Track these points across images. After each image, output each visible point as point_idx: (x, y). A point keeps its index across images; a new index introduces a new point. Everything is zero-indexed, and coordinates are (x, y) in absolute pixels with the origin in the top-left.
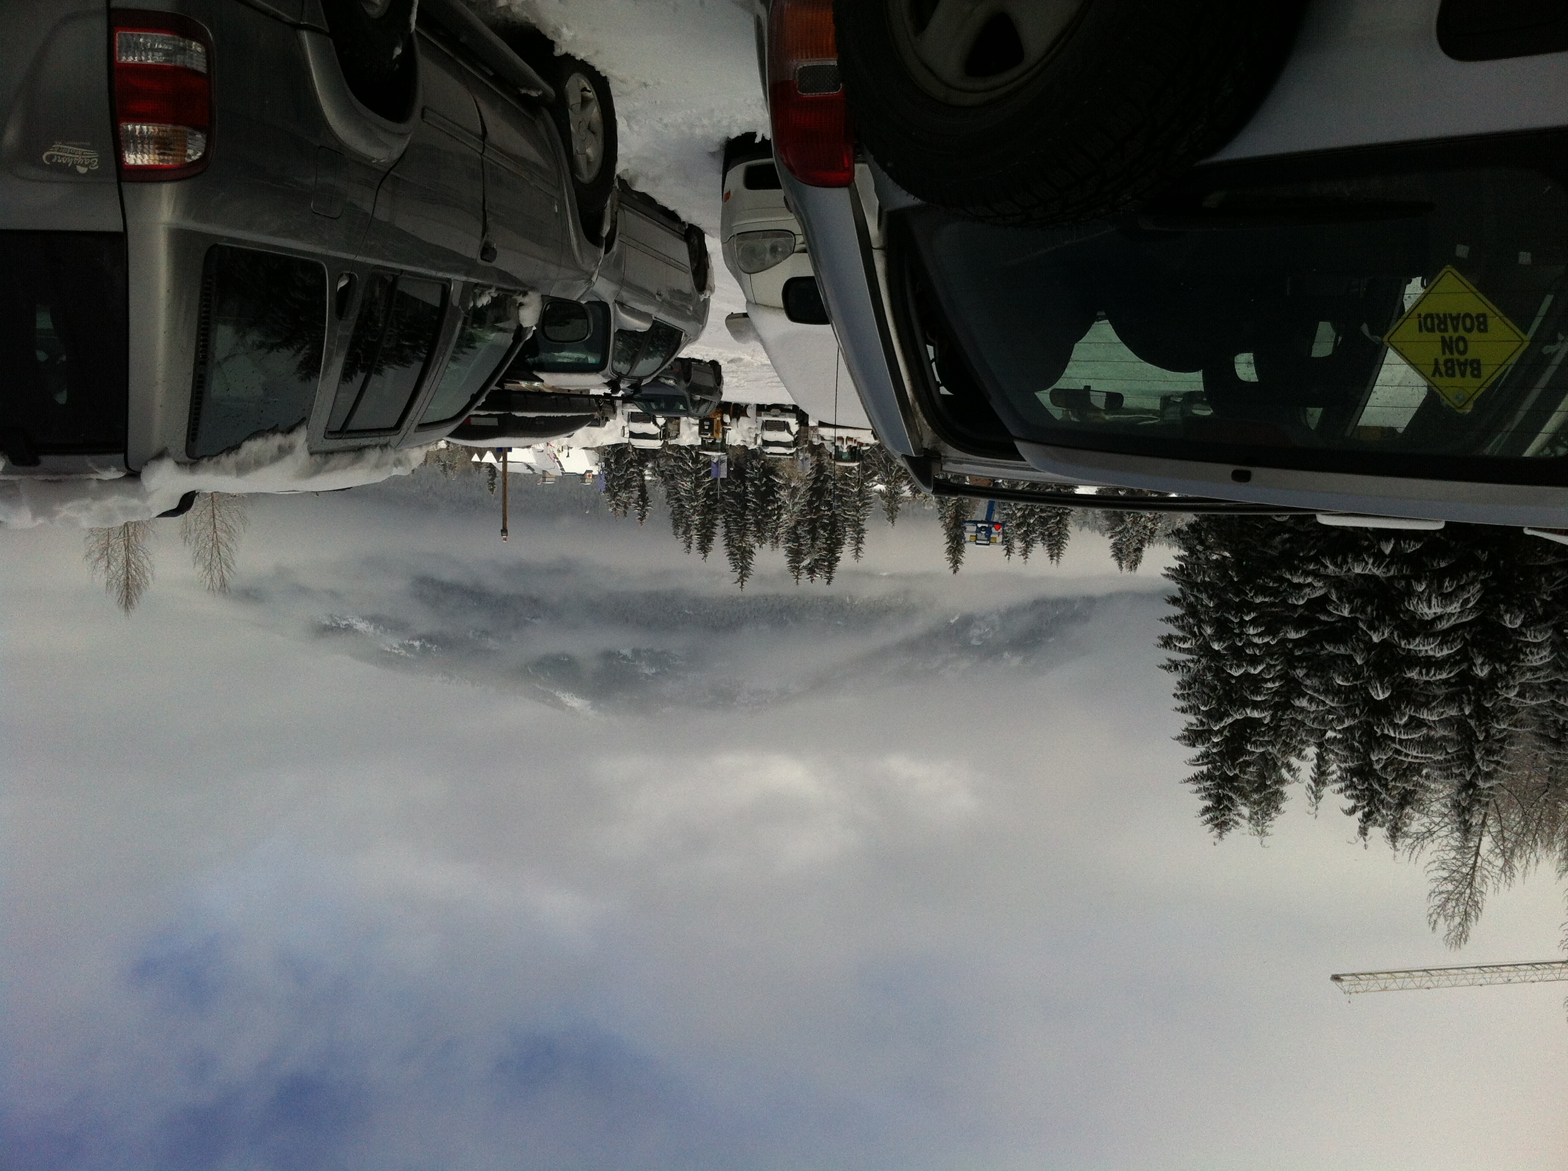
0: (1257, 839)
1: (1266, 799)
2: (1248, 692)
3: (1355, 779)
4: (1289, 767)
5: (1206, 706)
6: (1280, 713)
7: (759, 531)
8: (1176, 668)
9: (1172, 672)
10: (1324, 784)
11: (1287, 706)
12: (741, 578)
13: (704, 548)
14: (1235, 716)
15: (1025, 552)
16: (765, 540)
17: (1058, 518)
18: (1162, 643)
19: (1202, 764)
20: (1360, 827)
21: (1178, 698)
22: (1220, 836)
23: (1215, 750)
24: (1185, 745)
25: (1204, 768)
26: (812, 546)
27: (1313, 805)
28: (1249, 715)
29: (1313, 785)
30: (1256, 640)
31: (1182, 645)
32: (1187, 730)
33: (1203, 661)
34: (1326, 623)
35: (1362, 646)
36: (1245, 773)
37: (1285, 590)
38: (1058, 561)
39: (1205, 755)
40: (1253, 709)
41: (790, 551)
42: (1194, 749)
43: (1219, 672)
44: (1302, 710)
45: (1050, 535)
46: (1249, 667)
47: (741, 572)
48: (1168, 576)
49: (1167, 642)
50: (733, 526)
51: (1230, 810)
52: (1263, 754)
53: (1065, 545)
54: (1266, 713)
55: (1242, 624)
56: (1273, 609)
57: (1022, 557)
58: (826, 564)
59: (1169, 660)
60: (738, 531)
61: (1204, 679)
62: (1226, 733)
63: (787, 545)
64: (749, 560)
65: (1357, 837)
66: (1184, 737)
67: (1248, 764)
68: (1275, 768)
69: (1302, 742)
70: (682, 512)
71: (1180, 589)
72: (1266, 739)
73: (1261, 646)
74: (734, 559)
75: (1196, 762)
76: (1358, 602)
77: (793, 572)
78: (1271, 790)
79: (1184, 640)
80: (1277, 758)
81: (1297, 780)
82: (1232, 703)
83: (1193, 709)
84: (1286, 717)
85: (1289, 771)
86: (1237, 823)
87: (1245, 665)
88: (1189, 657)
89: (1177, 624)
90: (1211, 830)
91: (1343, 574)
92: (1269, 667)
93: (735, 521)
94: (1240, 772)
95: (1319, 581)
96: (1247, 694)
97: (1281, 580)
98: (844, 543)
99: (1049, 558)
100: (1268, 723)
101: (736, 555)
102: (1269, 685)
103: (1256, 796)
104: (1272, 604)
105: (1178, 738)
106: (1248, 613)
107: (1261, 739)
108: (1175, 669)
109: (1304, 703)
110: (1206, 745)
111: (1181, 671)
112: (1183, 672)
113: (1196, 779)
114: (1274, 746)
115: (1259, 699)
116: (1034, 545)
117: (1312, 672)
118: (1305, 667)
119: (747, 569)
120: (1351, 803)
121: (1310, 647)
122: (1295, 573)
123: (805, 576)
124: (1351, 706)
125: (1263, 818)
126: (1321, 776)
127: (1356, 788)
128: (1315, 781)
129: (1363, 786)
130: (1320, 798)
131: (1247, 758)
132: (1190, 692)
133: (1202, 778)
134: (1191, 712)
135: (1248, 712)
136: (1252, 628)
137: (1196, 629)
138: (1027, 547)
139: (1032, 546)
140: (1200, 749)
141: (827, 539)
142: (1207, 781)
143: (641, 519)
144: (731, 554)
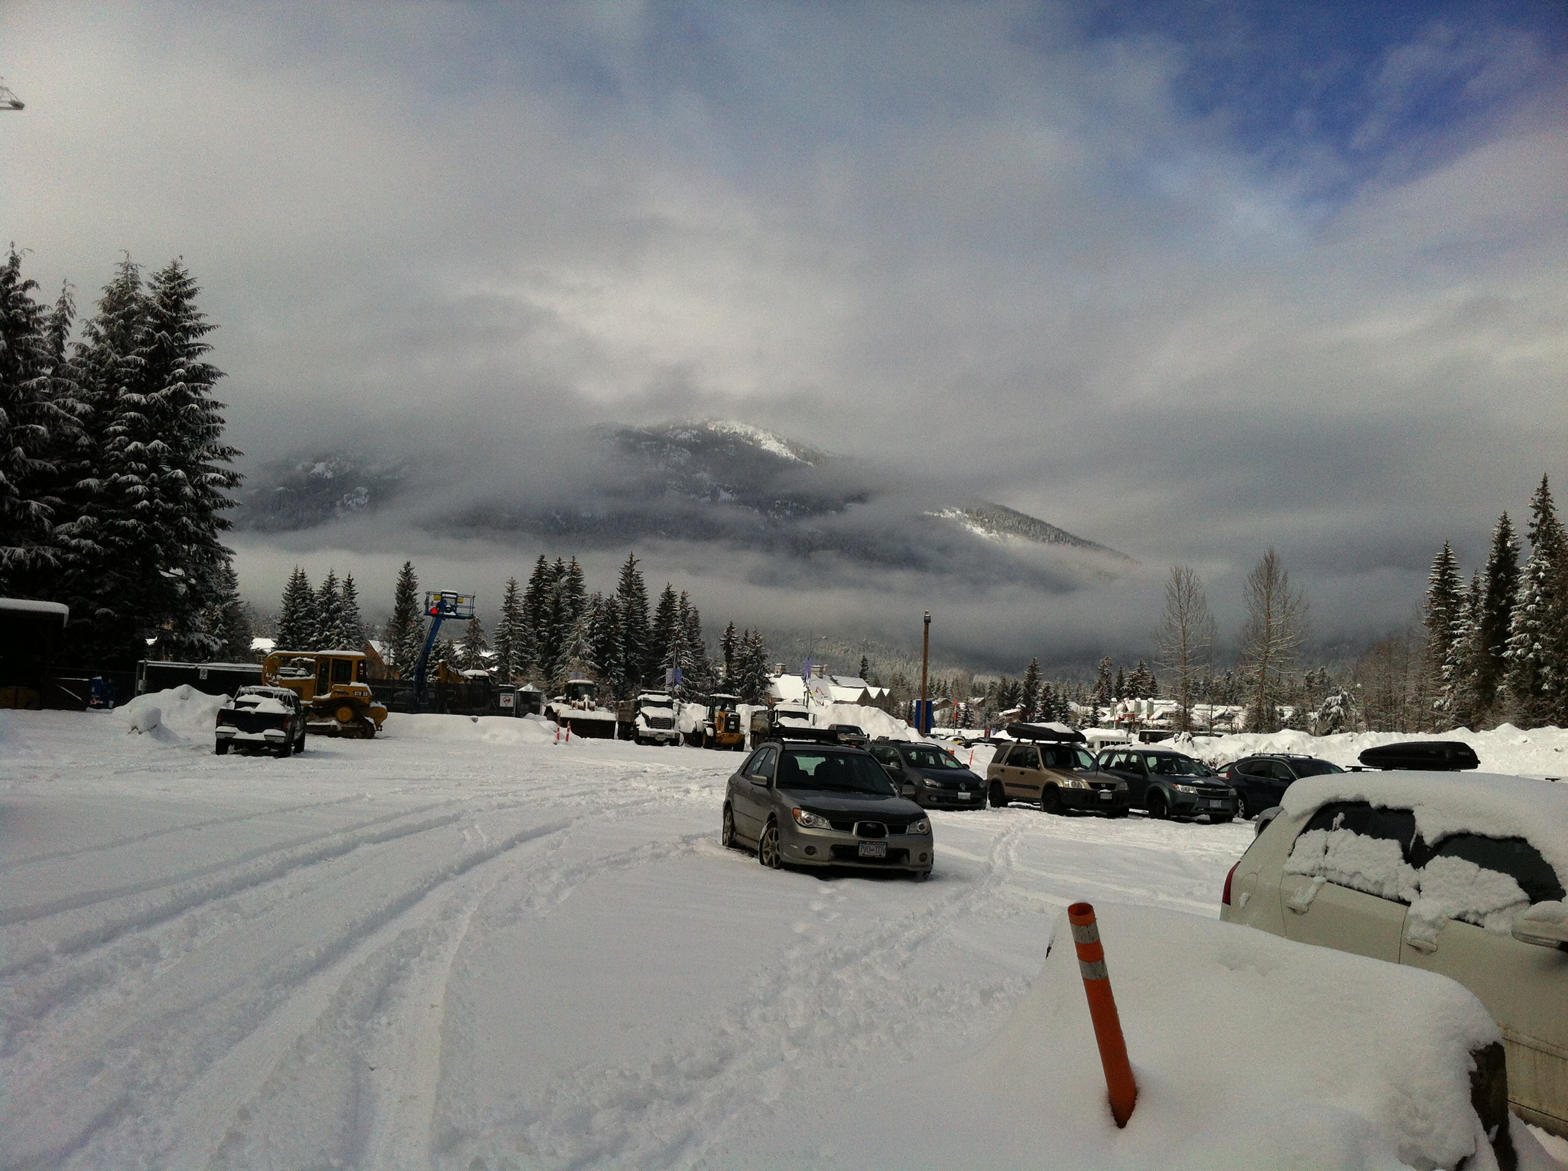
0: (134, 260)
1: (124, 304)
2: (143, 421)
3: (24, 320)
4: (97, 338)
5: (192, 408)
6: (108, 397)
7: (614, 612)
8: (223, 451)
9: (228, 448)
10: (55, 317)
11: (99, 405)
12: (632, 565)
13: (669, 596)
14: (159, 397)
15: (332, 581)
16: (607, 604)
17: (295, 616)
18: (238, 480)
19: (194, 345)
20: (18, 267)
21: (219, 418)
22: (175, 266)
23: (181, 359)
24: (212, 367)
25: (192, 340)
26: (558, 595)
27: (68, 294)
28: (143, 397)
29: (68, 317)
30: (135, 478)
31: (218, 476)
32: (211, 383)
33: (192, 458)
34: (55, 494)
35: (15, 467)
36: (147, 333)
37: (101, 531)
38: (296, 571)
39: (190, 355)
40: (139, 403)
41: (580, 591)
42: (203, 362)
43: (176, 443)
44: (82, 400)
45: (304, 599)
46: (143, 448)
47: (632, 571)
48: (230, 552)
49: (232, 480)
50: (639, 617)
51: (165, 293)
52: (126, 353)
53: (288, 588)
54: (124, 397)
55: (150, 497)
56: (114, 511)
57: (335, 577)
58: (544, 577)
59: (229, 460)
60: (634, 612)
61: (192, 438)
62: (168, 378)
63: (583, 597)
64: (623, 583)
65: (22, 256)
66: (213, 375)
67: (143, 343)
68: (112, 337)
69: (81, 364)
70: (689, 634)
71: (216, 537)
72: (123, 370)
73: (128, 472)
74: (639, 584)
75: (201, 349)
76: (19, 516)
77: (578, 570)
78: (117, 313)
79: (214, 481)
80: (111, 348)
81: (89, 323)
82: (162, 410)
83: (205, 405)
84: (101, 392)
85: (97, 333)
86: (157, 279)
87: (147, 451)
88: (208, 463)
89: (221, 500)
90: (186, 272)
91: (35, 548)
92: (121, 447)
93: (637, 623)
94: (154, 335)
95: (63, 540)
96: (145, 420)
97: (105, 543)
98: (525, 597)
99: (306, 575)
100: (121, 387)
101: (637, 589)
102: (120, 428)
103: (134, 306)
104: (115, 516)
105: (220, 374)
106: (144, 508)
107: (129, 369)
108: (225, 450)
109: (80, 407)
110: (191, 365)
111: (218, 448)
112: (215, 447)
113: (202, 330)
114: (115, 362)
115: (132, 414)
116: (322, 589)
117: (70, 440)
118: (79, 446)
119: (626, 575)
120: (29, 294)
121: (72, 468)
122: (89, 550)
123: (566, 565)
124: (27, 401)
125: (126, 283)
126: (59, 326)
127: (24, 309)
128: (66, 321)
129: (16, 312)
130: (60, 301)
131: (144, 349)
132: (207, 425)
133: (195, 330)
134: (207, 402)
135: (144, 400)
136: (140, 492)
137: (200, 492)
138: (329, 587)
139: (324, 588)
140: (198, 361)
141: (543, 602)
142: (190, 327)
143: (731, 627)
144: (641, 590)
